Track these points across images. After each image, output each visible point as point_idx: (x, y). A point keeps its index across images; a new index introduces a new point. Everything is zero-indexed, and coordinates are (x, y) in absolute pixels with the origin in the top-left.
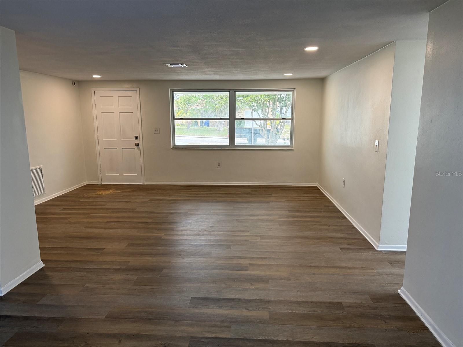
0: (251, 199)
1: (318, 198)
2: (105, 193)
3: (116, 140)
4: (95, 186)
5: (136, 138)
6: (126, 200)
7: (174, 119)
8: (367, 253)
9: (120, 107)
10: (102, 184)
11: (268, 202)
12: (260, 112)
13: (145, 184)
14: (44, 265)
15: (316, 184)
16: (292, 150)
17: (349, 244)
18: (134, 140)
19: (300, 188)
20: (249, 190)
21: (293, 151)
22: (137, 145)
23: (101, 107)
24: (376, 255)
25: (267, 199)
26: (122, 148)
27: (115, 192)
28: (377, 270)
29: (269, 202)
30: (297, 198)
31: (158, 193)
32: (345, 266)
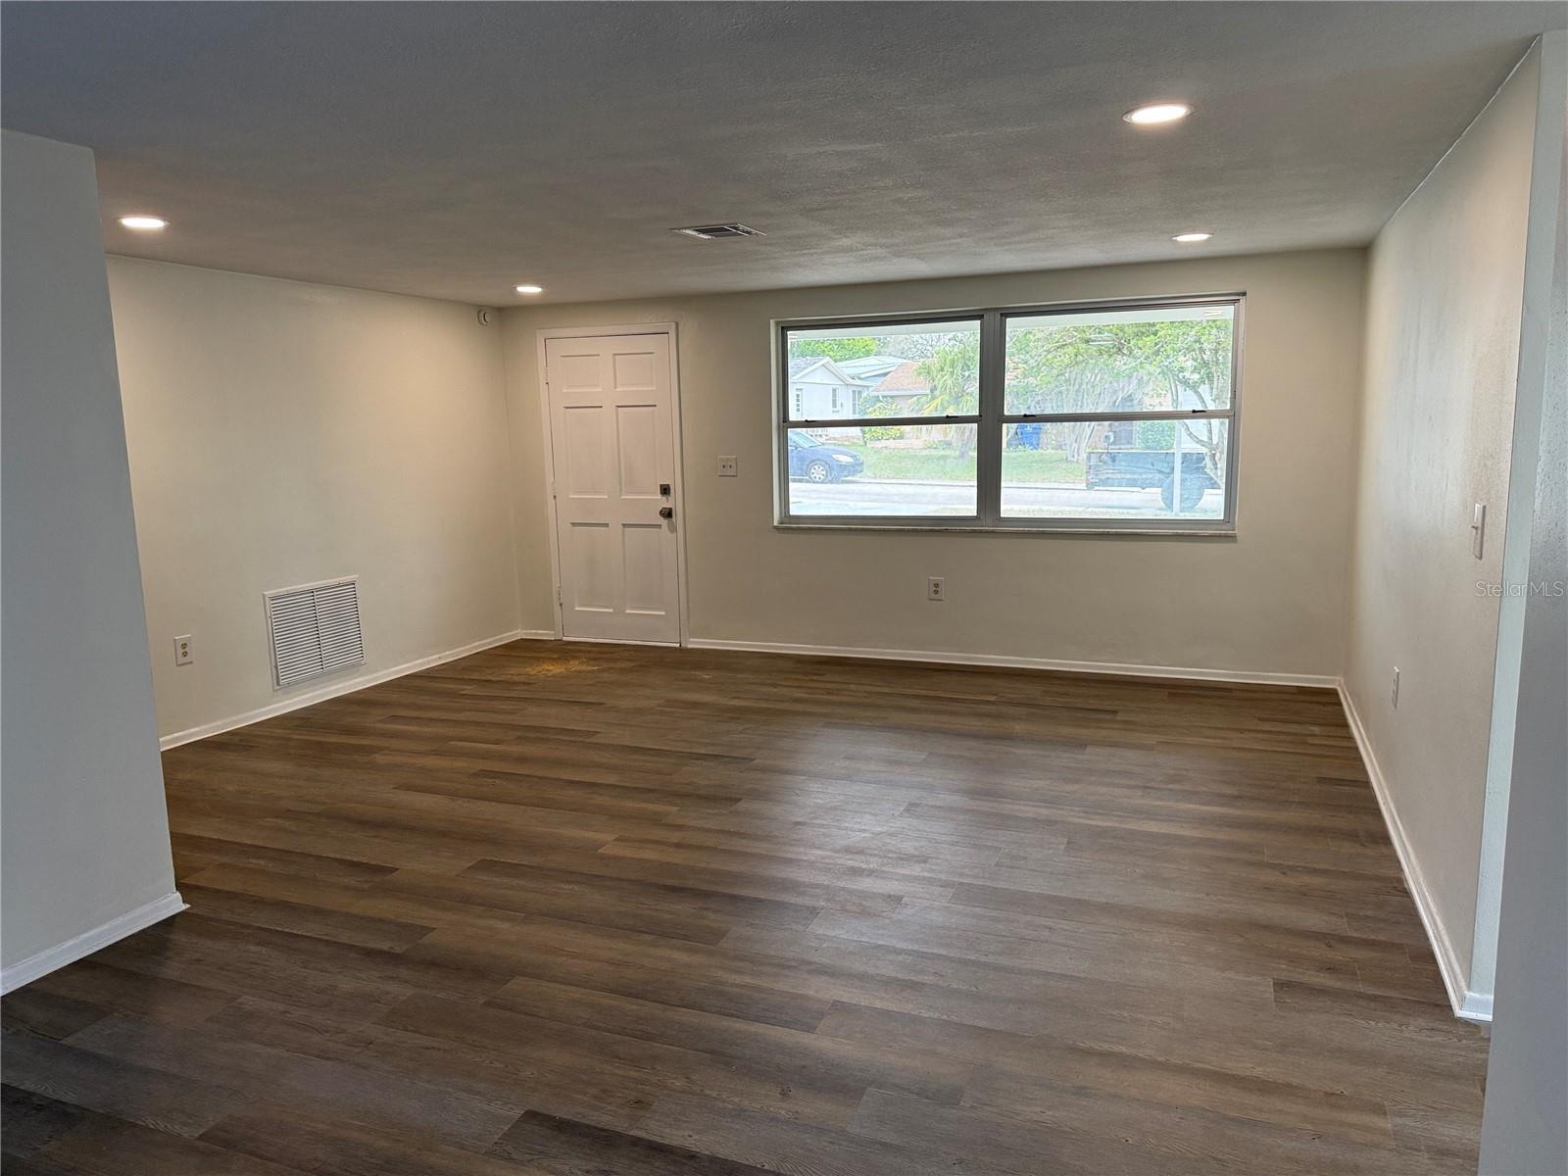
0: (1019, 728)
1: (1310, 740)
2: (550, 671)
3: (606, 497)
4: (539, 645)
5: (665, 490)
6: (590, 699)
7: (786, 423)
8: (1396, 1026)
9: (618, 389)
10: (565, 639)
11: (1082, 745)
12: (1204, 389)
13: (690, 646)
14: (185, 907)
15: (1333, 681)
16: (1232, 538)
17: (1331, 969)
18: (659, 496)
19: (1256, 695)
20: (1034, 691)
21: (1236, 542)
22: (668, 514)
23: (565, 391)
24: (1439, 1038)
25: (1084, 733)
26: (624, 525)
27: (584, 668)
28: (1399, 1121)
29: (1086, 745)
30: (1214, 738)
31: (709, 679)
32: (1248, 1073)
